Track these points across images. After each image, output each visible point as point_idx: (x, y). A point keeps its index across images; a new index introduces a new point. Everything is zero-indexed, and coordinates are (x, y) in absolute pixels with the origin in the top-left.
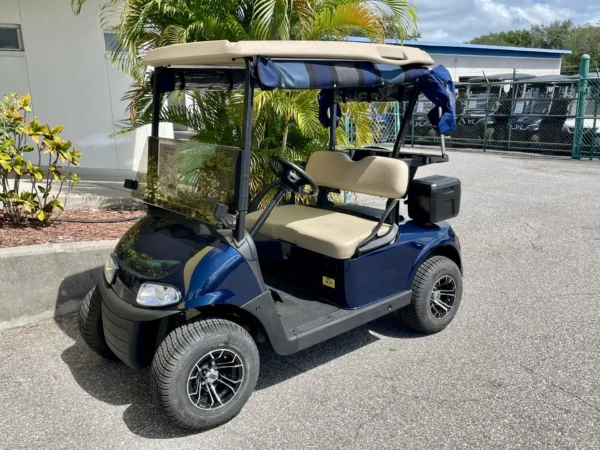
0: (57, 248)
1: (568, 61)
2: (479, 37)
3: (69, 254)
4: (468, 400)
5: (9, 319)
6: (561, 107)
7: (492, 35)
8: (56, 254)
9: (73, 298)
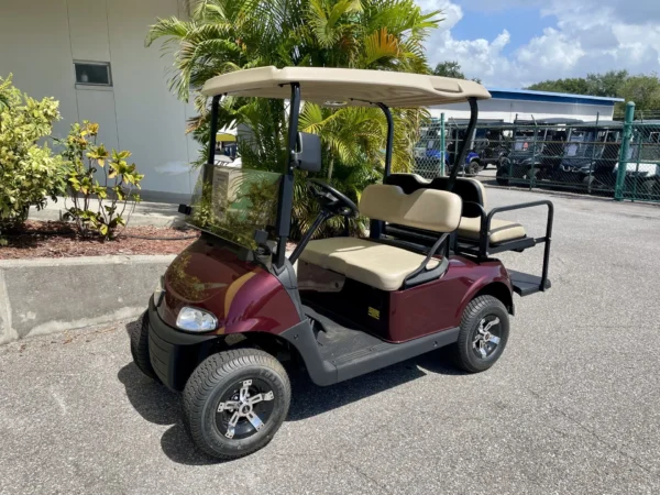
0: (116, 259)
1: (621, 108)
2: (537, 83)
3: (126, 266)
4: (472, 418)
5: (70, 321)
6: (613, 151)
7: (549, 83)
8: (115, 265)
9: (128, 305)
